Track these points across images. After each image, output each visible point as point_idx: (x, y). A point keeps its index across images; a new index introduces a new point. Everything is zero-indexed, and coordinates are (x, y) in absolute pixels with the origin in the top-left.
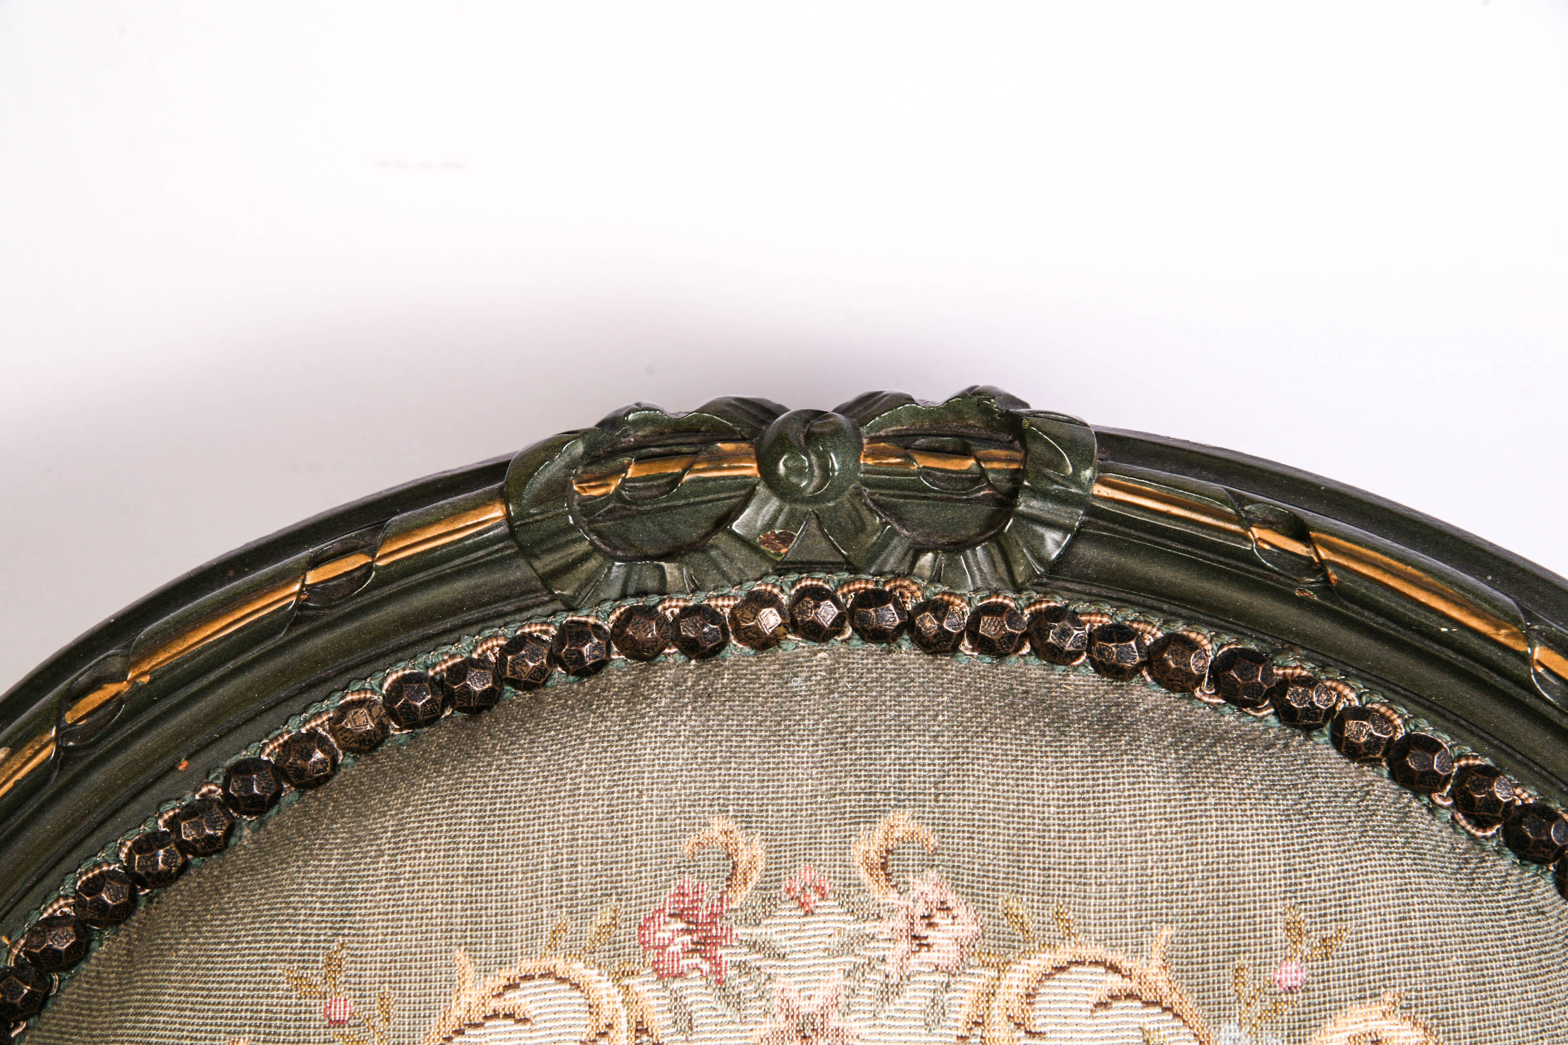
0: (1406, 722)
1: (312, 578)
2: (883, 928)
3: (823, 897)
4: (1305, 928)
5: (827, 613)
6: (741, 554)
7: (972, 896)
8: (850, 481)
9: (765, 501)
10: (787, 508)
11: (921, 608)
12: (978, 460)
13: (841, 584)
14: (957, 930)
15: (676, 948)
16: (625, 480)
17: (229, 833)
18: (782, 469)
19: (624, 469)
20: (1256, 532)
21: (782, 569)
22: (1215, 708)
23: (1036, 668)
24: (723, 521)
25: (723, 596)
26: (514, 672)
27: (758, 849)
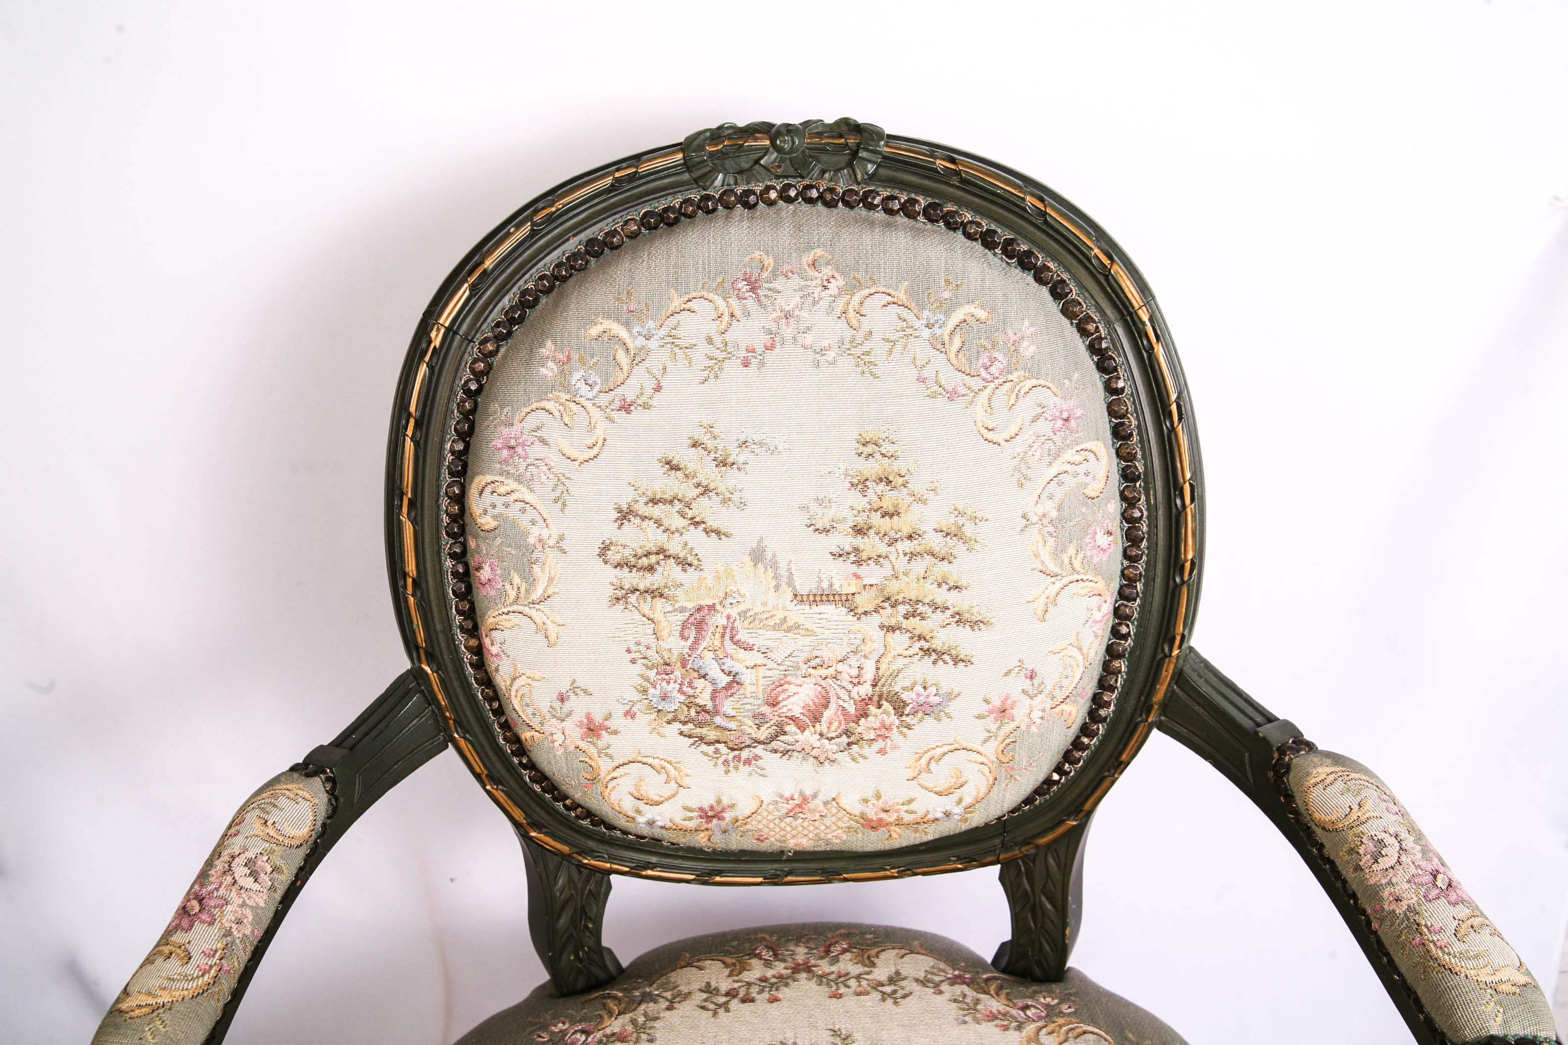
0: (986, 225)
1: (617, 175)
2: (814, 283)
3: (793, 274)
4: (951, 281)
5: (793, 193)
6: (763, 172)
7: (842, 273)
8: (802, 147)
9: (772, 154)
10: (780, 156)
11: (825, 190)
12: (846, 140)
13: (798, 182)
14: (837, 283)
15: (744, 290)
16: (724, 146)
17: (586, 264)
18: (778, 142)
19: (724, 141)
20: (938, 162)
21: (778, 177)
22: (924, 223)
23: (864, 212)
24: (757, 162)
25: (758, 186)
26: (685, 210)
27: (771, 260)
